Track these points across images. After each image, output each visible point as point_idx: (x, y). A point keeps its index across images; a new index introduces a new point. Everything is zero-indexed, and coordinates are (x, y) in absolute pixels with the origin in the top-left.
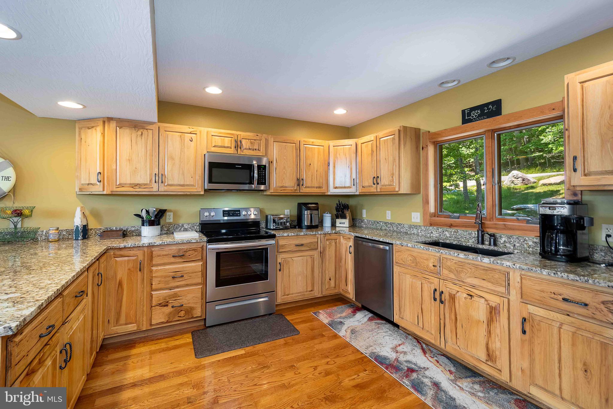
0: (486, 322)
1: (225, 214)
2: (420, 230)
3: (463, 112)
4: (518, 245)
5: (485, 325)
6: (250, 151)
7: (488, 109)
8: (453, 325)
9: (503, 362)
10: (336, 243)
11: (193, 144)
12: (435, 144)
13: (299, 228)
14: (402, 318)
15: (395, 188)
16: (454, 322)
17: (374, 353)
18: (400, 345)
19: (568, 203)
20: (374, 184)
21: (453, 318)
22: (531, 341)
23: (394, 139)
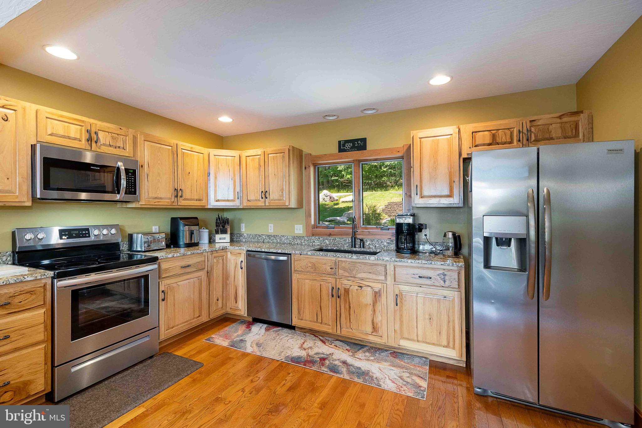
0: (372, 304)
1: (64, 235)
2: (303, 240)
3: (340, 142)
4: (377, 246)
5: (371, 307)
6: (110, 148)
7: (358, 144)
8: (348, 313)
9: (383, 330)
10: (223, 260)
11: (8, 124)
12: (315, 165)
13: (174, 247)
14: (302, 320)
15: (285, 203)
16: (348, 310)
17: (288, 357)
18: (304, 343)
19: (411, 216)
20: (262, 198)
21: (348, 307)
22: (401, 310)
23: (283, 157)
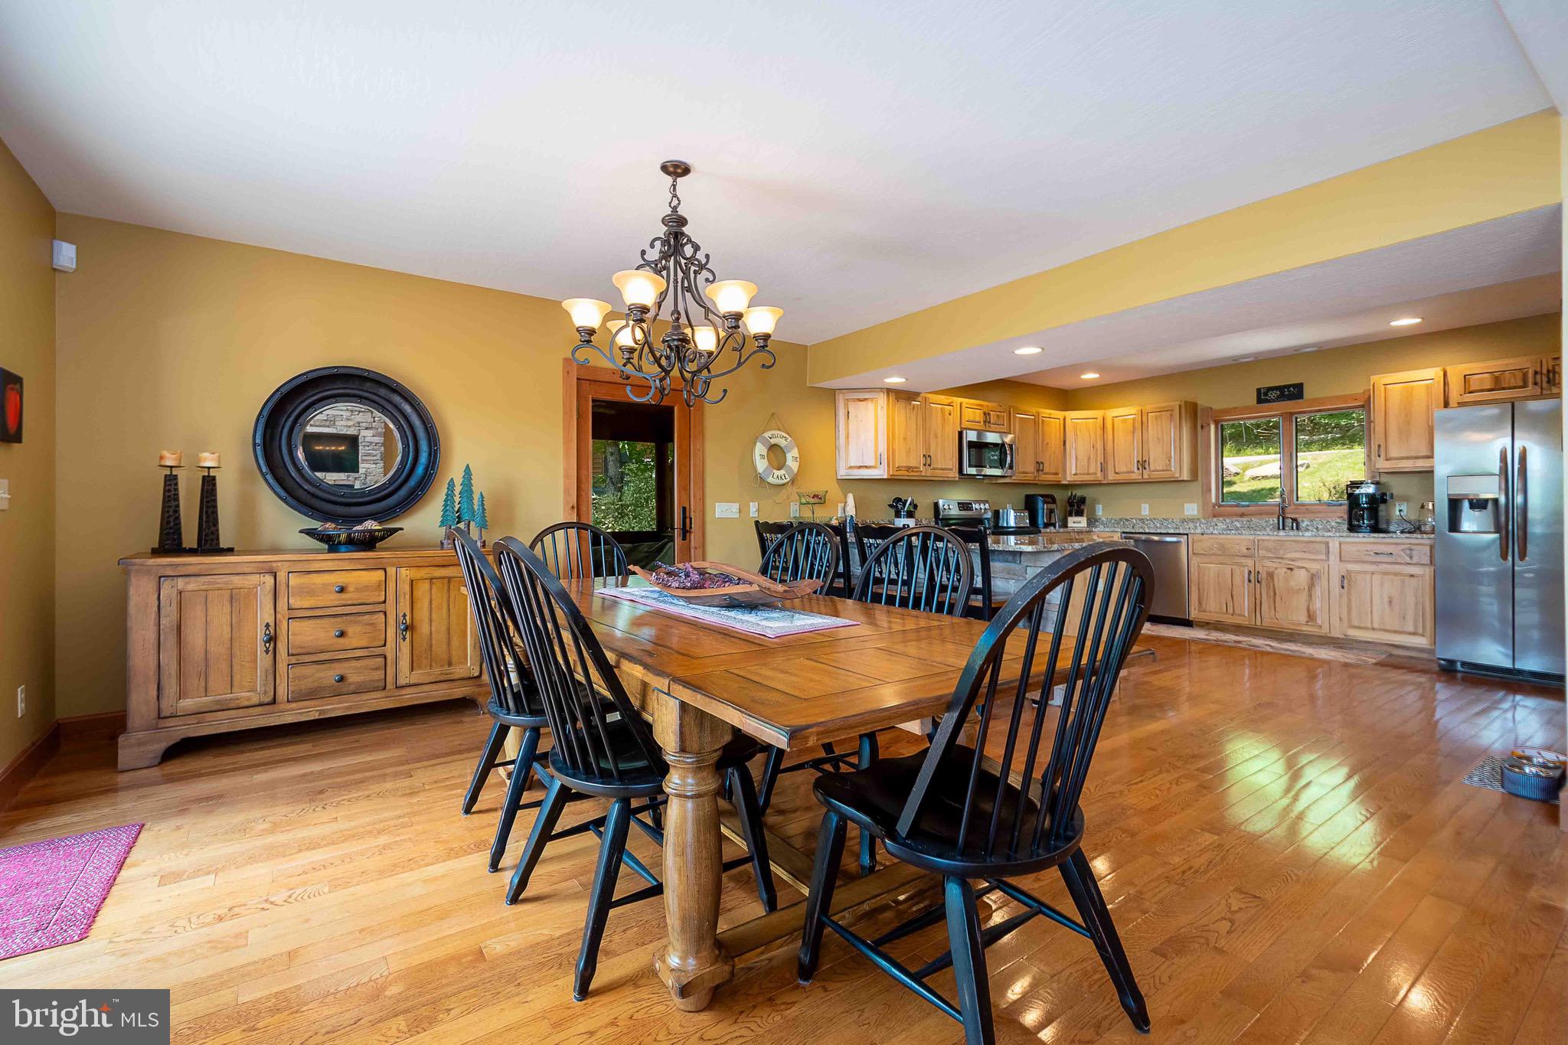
0: (1306, 588)
1: (958, 507)
2: (1198, 523)
3: (1259, 390)
4: (1320, 527)
5: (1306, 592)
7: (1290, 391)
8: (1272, 600)
9: (1322, 618)
11: (951, 417)
12: (1216, 423)
14: (1204, 611)
16: (1272, 596)
19: (1372, 483)
20: (1138, 469)
21: (1272, 594)
22: (1349, 593)
23: (1171, 415)
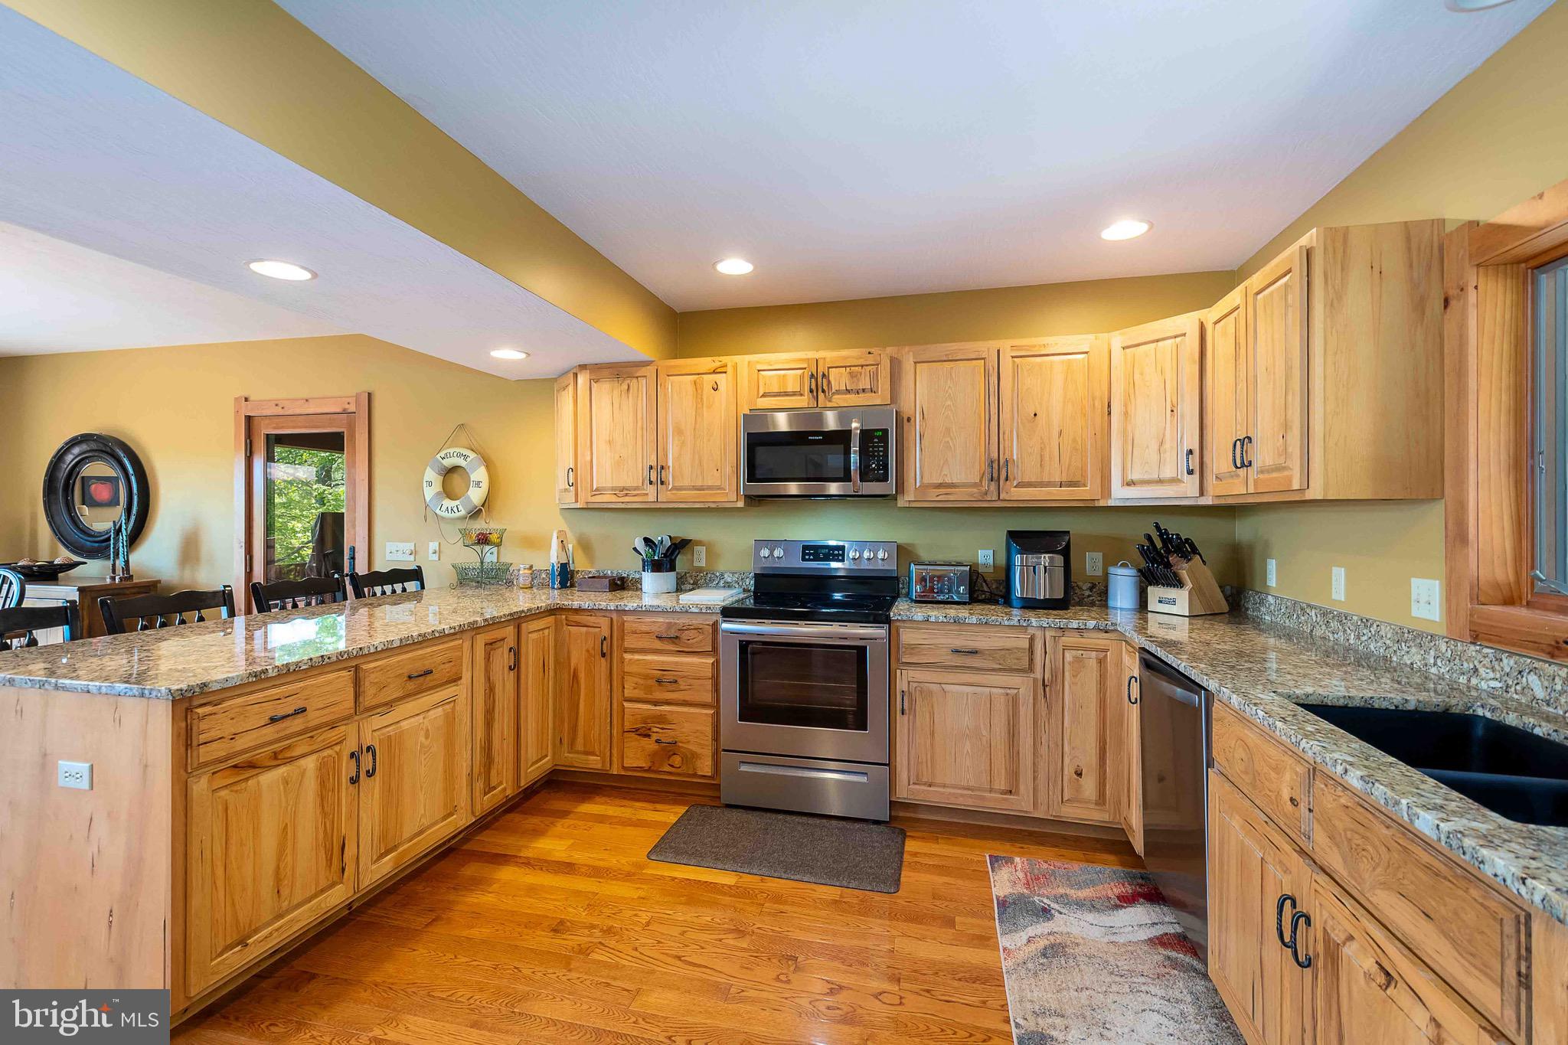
1: (809, 554)
6: (848, 396)
10: (1102, 662)
11: (718, 395)
12: (1521, 270)
15: (1290, 479)
23: (1288, 289)
